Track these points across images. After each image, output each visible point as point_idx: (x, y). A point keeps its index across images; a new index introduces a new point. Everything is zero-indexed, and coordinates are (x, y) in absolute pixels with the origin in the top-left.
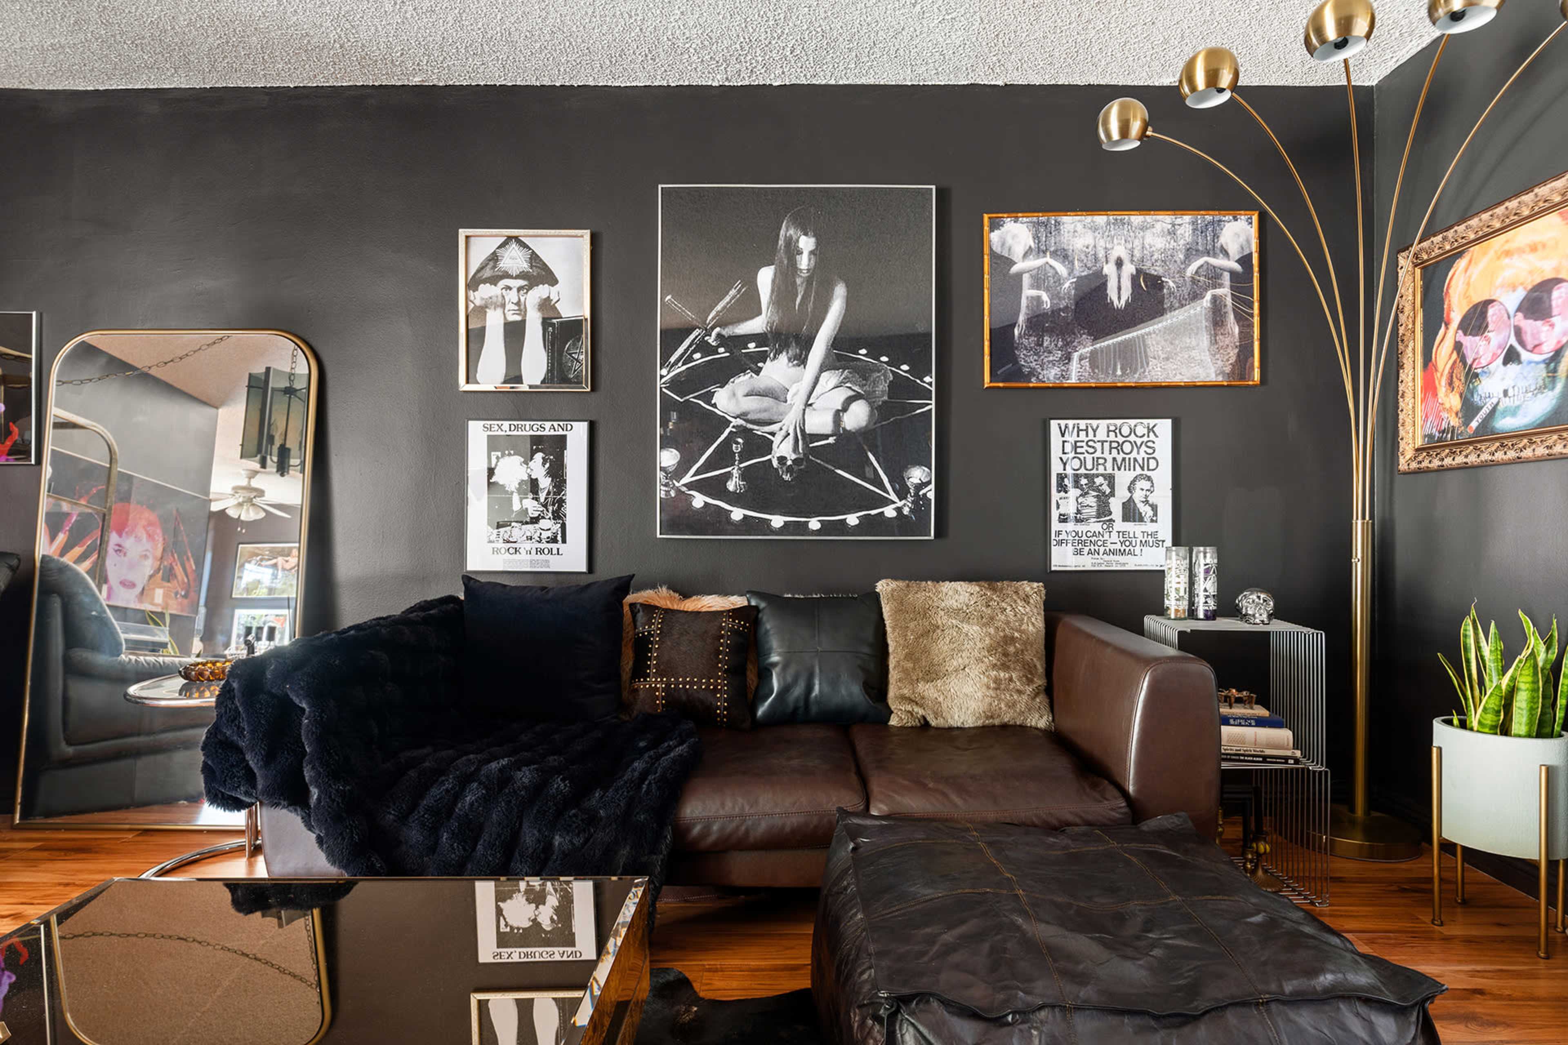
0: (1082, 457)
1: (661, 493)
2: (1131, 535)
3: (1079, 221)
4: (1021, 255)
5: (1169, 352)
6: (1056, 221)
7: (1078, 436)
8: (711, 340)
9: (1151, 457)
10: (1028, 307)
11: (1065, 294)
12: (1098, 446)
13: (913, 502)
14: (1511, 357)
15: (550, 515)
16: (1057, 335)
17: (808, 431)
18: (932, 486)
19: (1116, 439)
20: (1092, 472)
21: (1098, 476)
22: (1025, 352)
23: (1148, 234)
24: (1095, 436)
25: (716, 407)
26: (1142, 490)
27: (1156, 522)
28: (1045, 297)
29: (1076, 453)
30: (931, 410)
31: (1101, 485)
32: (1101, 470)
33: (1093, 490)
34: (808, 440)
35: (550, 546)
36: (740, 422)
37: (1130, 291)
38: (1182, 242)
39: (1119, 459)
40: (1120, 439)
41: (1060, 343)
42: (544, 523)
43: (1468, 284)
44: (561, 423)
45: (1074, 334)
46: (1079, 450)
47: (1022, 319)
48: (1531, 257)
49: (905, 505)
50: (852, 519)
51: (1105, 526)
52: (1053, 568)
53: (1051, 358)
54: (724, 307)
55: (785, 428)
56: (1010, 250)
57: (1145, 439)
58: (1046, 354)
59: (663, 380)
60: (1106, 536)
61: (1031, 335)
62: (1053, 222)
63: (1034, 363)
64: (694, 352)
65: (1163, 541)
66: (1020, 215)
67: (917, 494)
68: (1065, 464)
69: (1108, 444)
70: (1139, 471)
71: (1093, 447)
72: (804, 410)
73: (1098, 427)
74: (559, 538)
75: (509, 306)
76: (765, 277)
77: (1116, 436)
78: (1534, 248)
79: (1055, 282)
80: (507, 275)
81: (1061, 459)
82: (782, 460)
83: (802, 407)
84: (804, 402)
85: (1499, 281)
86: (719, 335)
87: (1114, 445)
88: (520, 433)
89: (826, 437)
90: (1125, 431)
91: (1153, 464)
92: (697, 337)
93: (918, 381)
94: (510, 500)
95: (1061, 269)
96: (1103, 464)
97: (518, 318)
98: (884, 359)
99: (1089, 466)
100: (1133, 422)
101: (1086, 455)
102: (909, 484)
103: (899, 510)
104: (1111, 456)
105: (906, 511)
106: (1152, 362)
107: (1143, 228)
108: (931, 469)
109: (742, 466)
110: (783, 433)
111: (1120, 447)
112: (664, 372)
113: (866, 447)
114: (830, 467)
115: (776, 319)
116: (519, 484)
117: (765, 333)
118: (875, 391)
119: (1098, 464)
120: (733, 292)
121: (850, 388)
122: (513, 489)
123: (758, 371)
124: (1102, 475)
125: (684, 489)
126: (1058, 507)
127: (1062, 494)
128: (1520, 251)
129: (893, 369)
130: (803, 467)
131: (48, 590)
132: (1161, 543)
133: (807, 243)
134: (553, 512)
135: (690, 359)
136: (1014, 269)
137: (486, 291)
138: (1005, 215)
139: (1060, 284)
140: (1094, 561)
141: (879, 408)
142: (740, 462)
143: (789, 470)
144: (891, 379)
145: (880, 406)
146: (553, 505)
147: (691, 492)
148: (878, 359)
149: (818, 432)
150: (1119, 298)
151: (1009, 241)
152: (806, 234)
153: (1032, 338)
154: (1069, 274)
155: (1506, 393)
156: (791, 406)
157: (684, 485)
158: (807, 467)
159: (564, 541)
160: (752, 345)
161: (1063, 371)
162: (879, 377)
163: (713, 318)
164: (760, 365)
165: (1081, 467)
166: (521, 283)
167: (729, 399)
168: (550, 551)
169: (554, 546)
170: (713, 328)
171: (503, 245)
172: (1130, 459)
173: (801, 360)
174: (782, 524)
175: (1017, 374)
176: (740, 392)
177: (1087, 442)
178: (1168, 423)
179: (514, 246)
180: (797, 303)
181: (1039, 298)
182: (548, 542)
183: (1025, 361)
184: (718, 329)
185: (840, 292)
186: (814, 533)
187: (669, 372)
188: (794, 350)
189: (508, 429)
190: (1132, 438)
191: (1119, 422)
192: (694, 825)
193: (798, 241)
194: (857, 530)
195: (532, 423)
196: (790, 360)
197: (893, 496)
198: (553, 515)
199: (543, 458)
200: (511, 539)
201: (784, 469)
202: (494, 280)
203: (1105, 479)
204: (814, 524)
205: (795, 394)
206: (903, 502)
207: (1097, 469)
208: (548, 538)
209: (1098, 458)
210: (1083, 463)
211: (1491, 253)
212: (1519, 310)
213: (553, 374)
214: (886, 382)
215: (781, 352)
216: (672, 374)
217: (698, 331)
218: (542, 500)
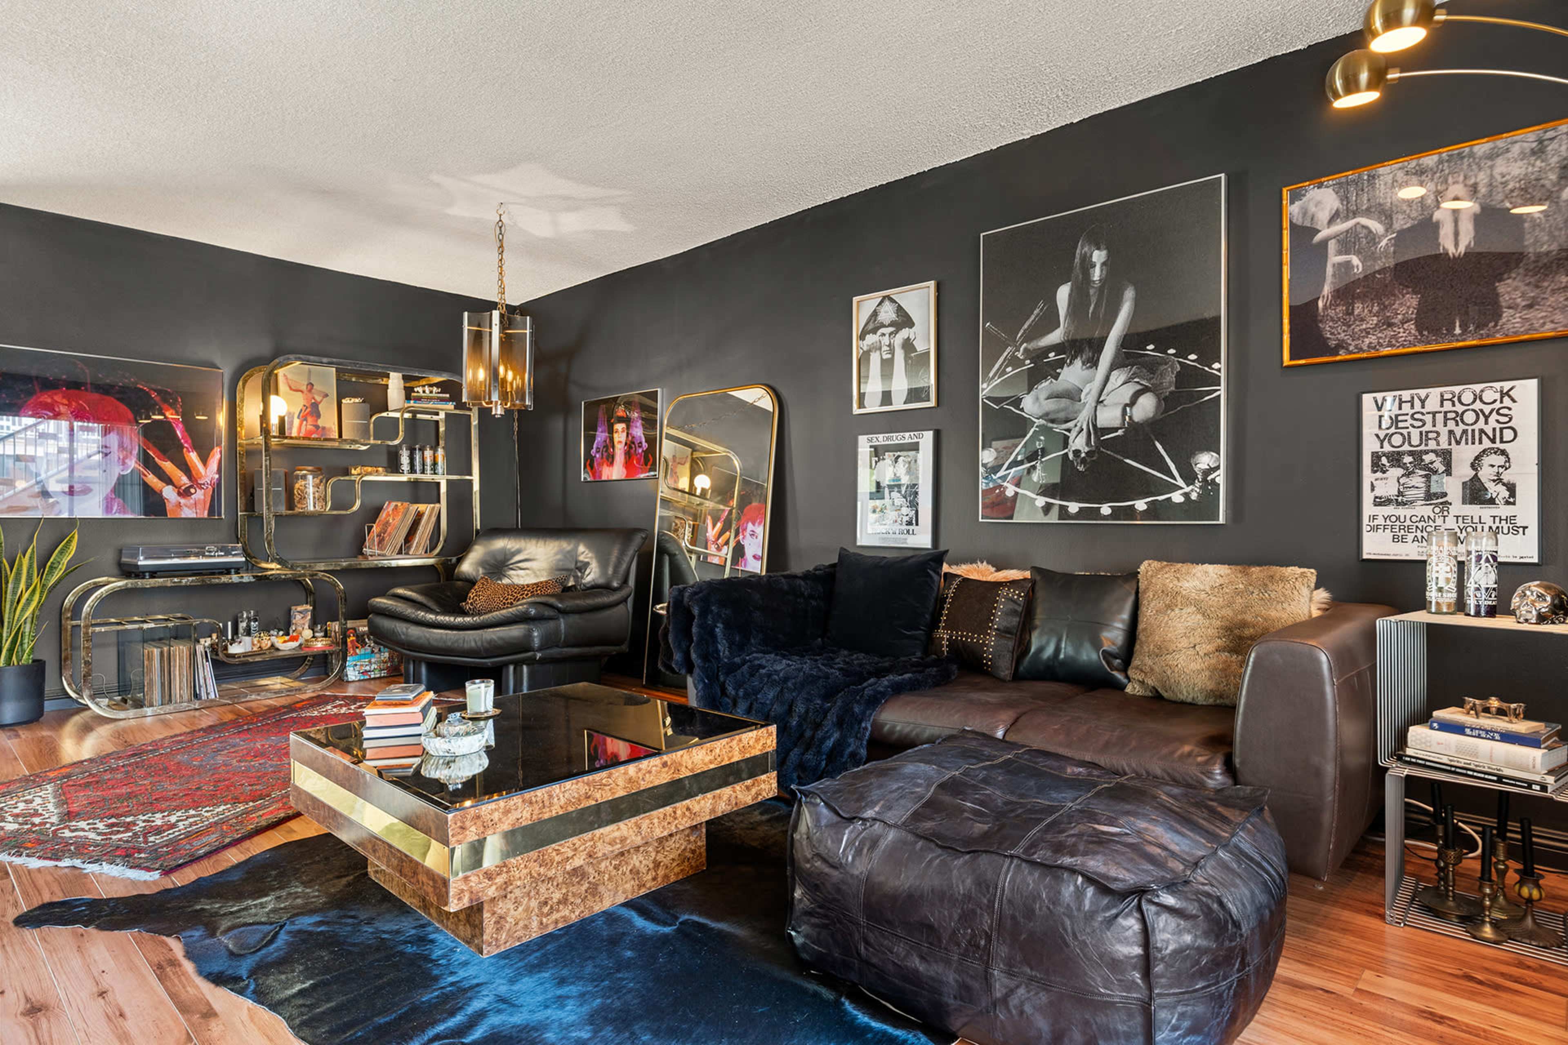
0: (1405, 432)
1: (982, 485)
2: (1476, 520)
3: (1400, 169)
4: (1326, 222)
5: (1533, 297)
6: (1369, 176)
7: (1400, 408)
8: (1020, 355)
9: (1507, 424)
10: (1334, 275)
11: (1381, 253)
12: (1428, 418)
13: (1201, 488)
15: (908, 504)
16: (1372, 300)
17: (1099, 426)
18: (1222, 471)
19: (1454, 409)
20: (1419, 448)
21: (1427, 452)
22: (1331, 324)
23: (1499, 161)
24: (1423, 407)
25: (1023, 411)
26: (1493, 466)
27: (1514, 504)
28: (1355, 260)
29: (1397, 428)
30: (1219, 396)
31: (1432, 463)
32: (1432, 445)
33: (1420, 469)
34: (1099, 434)
36: (1042, 422)
37: (1472, 234)
38: (1555, 159)
39: (1458, 431)
40: (1460, 408)
41: (1376, 308)
42: (904, 510)
44: (916, 433)
45: (1394, 295)
46: (1400, 425)
47: (1327, 289)
49: (1192, 490)
50: (1141, 505)
51: (1437, 510)
52: (1365, 556)
53: (1364, 326)
54: (1030, 325)
55: (1079, 425)
56: (1312, 219)
57: (1497, 405)
58: (1357, 323)
59: (984, 393)
60: (1439, 521)
61: (1337, 305)
62: (1366, 177)
63: (1343, 335)
64: (1007, 366)
65: (1525, 528)
66: (1323, 179)
67: (1205, 480)
68: (1382, 442)
69: (1442, 414)
70: (1487, 444)
71: (1421, 420)
72: (1096, 407)
73: (1427, 397)
74: (914, 522)
75: (885, 348)
76: (1063, 293)
77: (1454, 405)
79: (1368, 243)
80: (883, 326)
81: (1377, 436)
82: (1077, 453)
83: (1094, 404)
84: (1096, 398)
86: (1026, 349)
87: (1450, 415)
88: (890, 443)
89: (1116, 430)
90: (1467, 398)
91: (1508, 435)
92: (1009, 353)
93: (1206, 369)
95: (1376, 226)
96: (1435, 439)
97: (889, 356)
98: (1172, 351)
99: (1415, 440)
100: (1477, 388)
101: (1411, 429)
102: (1196, 470)
103: (1186, 495)
104: (1446, 429)
105: (1194, 496)
106: (1507, 314)
107: (1492, 156)
108: (1219, 454)
109: (1044, 459)
110: (1077, 429)
111: (1459, 418)
112: (985, 386)
113: (1153, 437)
114: (1119, 457)
115: (1072, 328)
117: (1063, 343)
118: (1162, 383)
119: (1428, 439)
120: (1036, 312)
121: (1138, 382)
122: (887, 486)
123: (1056, 377)
124: (1432, 451)
125: (999, 481)
126: (1373, 489)
127: (1379, 475)
129: (1181, 360)
130: (1094, 458)
131: (662, 551)
132: (1521, 530)
133: (1100, 256)
134: (910, 502)
135: (1004, 373)
136: (1319, 237)
137: (871, 339)
138: (1308, 183)
139: (1375, 244)
140: (1420, 550)
141: (1166, 399)
142: (1043, 457)
143: (1083, 461)
144: (1179, 369)
145: (1166, 397)
146: (911, 497)
147: (1005, 484)
148: (1165, 353)
149: (1109, 426)
150: (1456, 245)
151: (1312, 209)
152: (1098, 249)
153: (1340, 308)
154: (1387, 230)
156: (1085, 404)
157: (999, 478)
158: (1098, 458)
159: (917, 524)
160: (1052, 355)
161: (1379, 338)
162: (1166, 369)
164: (1058, 371)
165: (1404, 443)
166: (891, 329)
167: (1034, 403)
169: (911, 528)
170: (1021, 345)
171: (880, 304)
172: (1473, 431)
173: (1093, 363)
174: (1077, 510)
175: (1323, 348)
176: (1042, 396)
177: (1413, 415)
178: (1532, 385)
179: (887, 304)
180: (1090, 311)
181: (1348, 265)
182: (907, 525)
183: (1332, 334)
184: (1025, 345)
185: (1129, 294)
186: (1105, 518)
187: (988, 385)
188: (1088, 353)
189: (882, 440)
190: (1478, 405)
191: (1457, 389)
192: (886, 724)
193: (1091, 256)
194: (1145, 515)
195: (897, 434)
196: (1083, 364)
197: (1180, 482)
198: (910, 504)
199: (904, 460)
201: (1079, 460)
202: (874, 331)
203: (1437, 455)
204: (1106, 510)
205: (1088, 394)
206: (1191, 487)
207: (1426, 445)
208: (907, 521)
209: (1427, 432)
210: (1407, 439)
214: (1172, 373)
215: (1076, 358)
216: (990, 387)
217: (1009, 348)
218: (903, 492)
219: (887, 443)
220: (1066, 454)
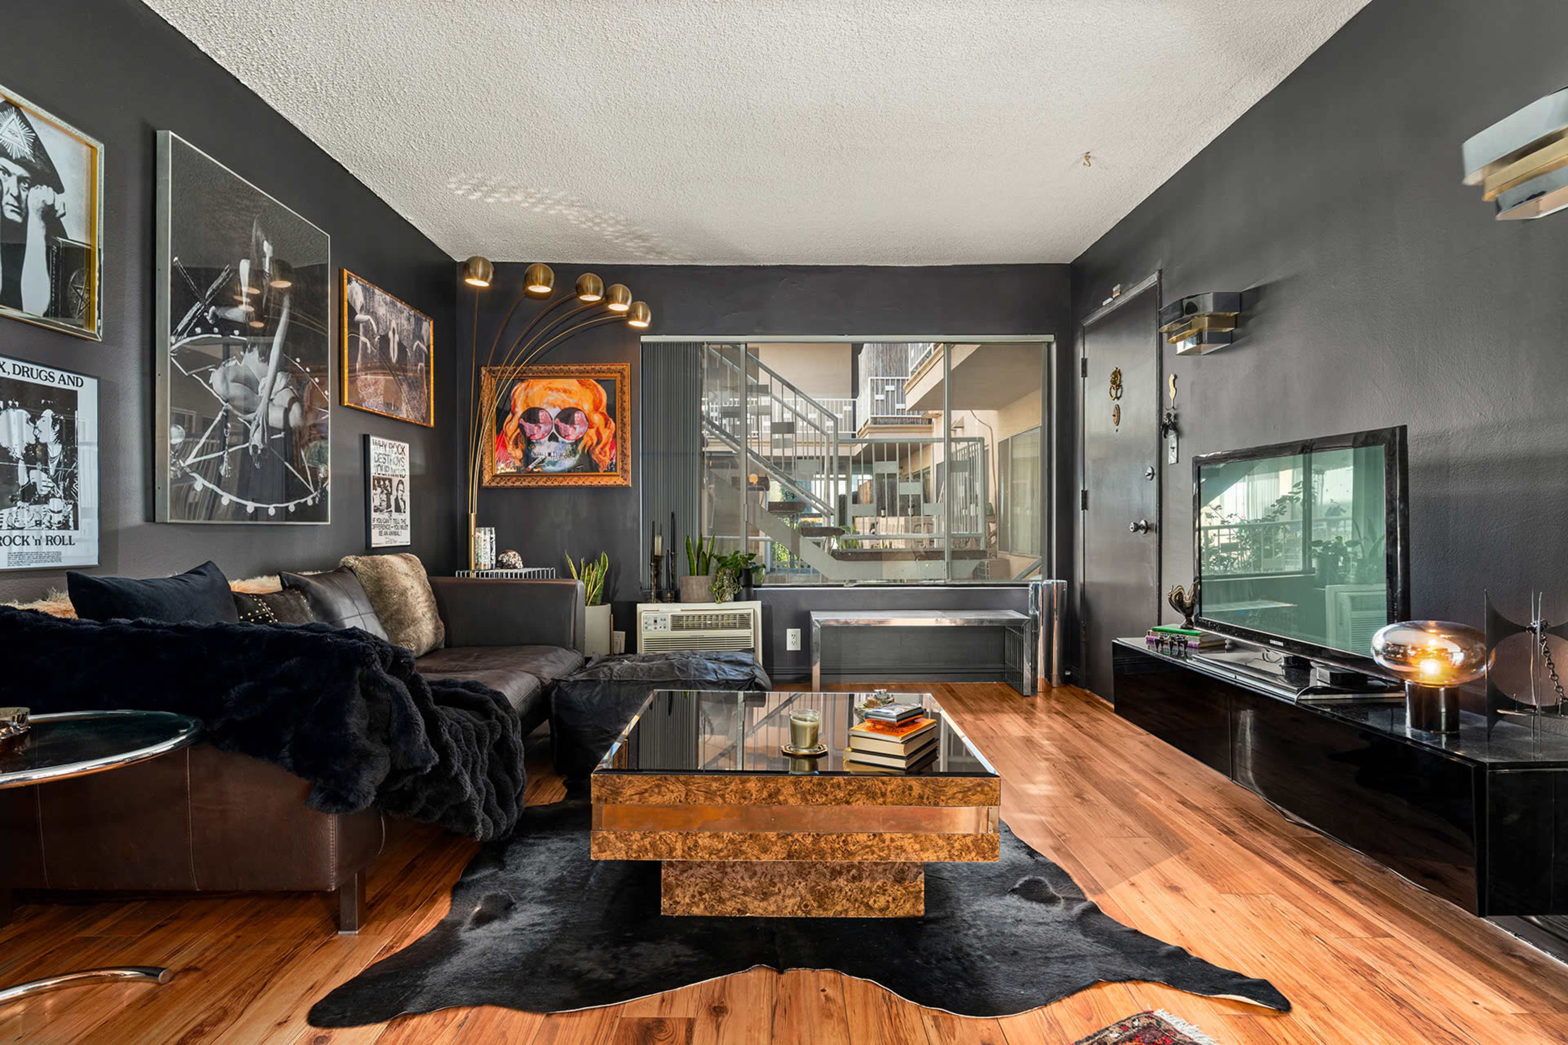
0: (381, 465)
1: (170, 472)
3: (380, 295)
4: (359, 309)
6: (372, 290)
7: (380, 450)
8: (209, 317)
9: (403, 469)
10: (362, 349)
11: (376, 345)
13: (320, 494)
14: (553, 438)
15: (61, 493)
17: (270, 424)
18: (329, 481)
21: (386, 479)
22: (360, 383)
23: (402, 316)
24: (385, 451)
25: (212, 388)
26: (401, 491)
28: (368, 344)
29: (379, 462)
30: (328, 418)
31: (388, 486)
33: (385, 489)
34: (270, 432)
35: (62, 533)
36: (228, 406)
37: (397, 353)
38: (412, 327)
39: (393, 468)
41: (373, 381)
42: (56, 504)
43: (527, 397)
44: (72, 376)
46: (380, 460)
47: (359, 357)
48: (563, 395)
49: (317, 495)
50: (291, 507)
52: (373, 546)
53: (370, 391)
54: (219, 287)
55: (257, 419)
56: (354, 302)
57: (401, 456)
58: (368, 387)
59: (174, 347)
60: (390, 522)
63: (364, 392)
64: (196, 325)
66: (359, 278)
67: (322, 487)
68: (375, 469)
71: (385, 459)
72: (268, 403)
73: (386, 445)
74: (71, 523)
75: (8, 198)
76: (244, 269)
78: (565, 391)
79: (372, 333)
80: (4, 153)
82: (255, 447)
83: (267, 400)
84: (268, 395)
85: (545, 401)
86: (214, 314)
88: (25, 379)
89: (279, 431)
92: (198, 310)
94: (13, 471)
95: (375, 327)
97: (18, 219)
98: (308, 369)
100: (397, 443)
101: (383, 464)
102: (319, 478)
103: (314, 499)
104: (390, 466)
105: (317, 501)
106: (403, 404)
107: (401, 312)
108: (328, 466)
109: (230, 450)
110: (256, 422)
111: (393, 460)
112: (173, 339)
114: (281, 459)
115: (252, 311)
116: (26, 449)
117: (245, 324)
118: (304, 396)
120: (223, 275)
121: (291, 390)
122: (19, 455)
123: (239, 359)
124: (388, 479)
125: (188, 470)
126: (375, 500)
127: (375, 491)
128: (558, 390)
129: (312, 380)
130: (267, 457)
132: (407, 527)
133: (268, 248)
134: (64, 490)
135: (193, 332)
136: (356, 318)
138: (353, 275)
139: (374, 337)
140: (386, 540)
142: (229, 448)
143: (259, 458)
144: (311, 388)
145: (305, 409)
146: (64, 480)
147: (194, 475)
148: (305, 369)
149: (275, 426)
150: (394, 356)
151: (354, 295)
152: (267, 241)
153: (363, 373)
154: (377, 332)
155: (549, 454)
156: (261, 397)
157: (188, 466)
158: (270, 458)
159: (76, 527)
160: (236, 332)
162: (305, 384)
163: (210, 295)
164: (242, 353)
166: (22, 172)
167: (221, 382)
168: (62, 540)
169: (66, 534)
170: (210, 305)
173: (266, 356)
174: (253, 509)
176: (228, 377)
177: (383, 455)
178: (408, 447)
179: (14, 115)
181: (366, 344)
182: (59, 528)
183: (360, 390)
184: (213, 308)
185: (286, 303)
186: (271, 518)
187: (177, 341)
188: (262, 343)
189: (11, 372)
191: (393, 443)
193: (263, 244)
194: (294, 515)
195: (40, 368)
196: (259, 354)
197: (312, 488)
198: (64, 493)
199: (53, 417)
200: (17, 525)
201: (256, 457)
203: (389, 482)
204: (272, 510)
205: (262, 388)
206: (316, 493)
208: (59, 522)
209: (387, 467)
211: (541, 386)
212: (556, 417)
213: (57, 308)
214: (308, 389)
215: (254, 346)
216: (179, 344)
217: (198, 305)
218: (52, 472)
219: (19, 378)
220: (248, 447)
